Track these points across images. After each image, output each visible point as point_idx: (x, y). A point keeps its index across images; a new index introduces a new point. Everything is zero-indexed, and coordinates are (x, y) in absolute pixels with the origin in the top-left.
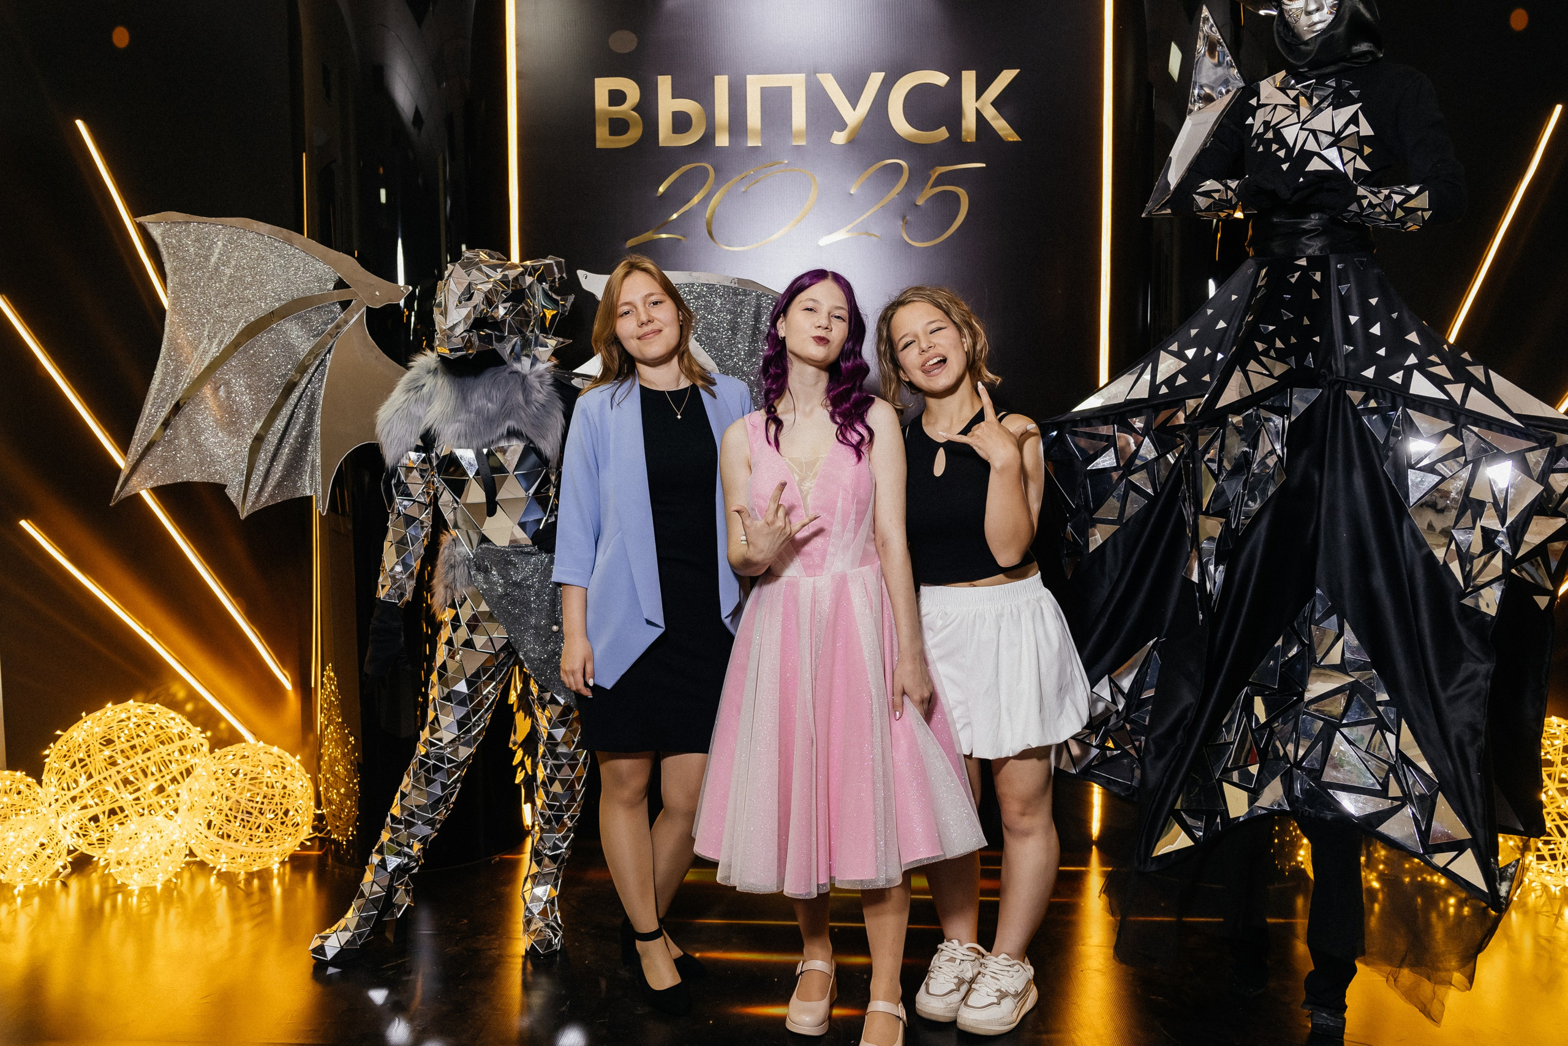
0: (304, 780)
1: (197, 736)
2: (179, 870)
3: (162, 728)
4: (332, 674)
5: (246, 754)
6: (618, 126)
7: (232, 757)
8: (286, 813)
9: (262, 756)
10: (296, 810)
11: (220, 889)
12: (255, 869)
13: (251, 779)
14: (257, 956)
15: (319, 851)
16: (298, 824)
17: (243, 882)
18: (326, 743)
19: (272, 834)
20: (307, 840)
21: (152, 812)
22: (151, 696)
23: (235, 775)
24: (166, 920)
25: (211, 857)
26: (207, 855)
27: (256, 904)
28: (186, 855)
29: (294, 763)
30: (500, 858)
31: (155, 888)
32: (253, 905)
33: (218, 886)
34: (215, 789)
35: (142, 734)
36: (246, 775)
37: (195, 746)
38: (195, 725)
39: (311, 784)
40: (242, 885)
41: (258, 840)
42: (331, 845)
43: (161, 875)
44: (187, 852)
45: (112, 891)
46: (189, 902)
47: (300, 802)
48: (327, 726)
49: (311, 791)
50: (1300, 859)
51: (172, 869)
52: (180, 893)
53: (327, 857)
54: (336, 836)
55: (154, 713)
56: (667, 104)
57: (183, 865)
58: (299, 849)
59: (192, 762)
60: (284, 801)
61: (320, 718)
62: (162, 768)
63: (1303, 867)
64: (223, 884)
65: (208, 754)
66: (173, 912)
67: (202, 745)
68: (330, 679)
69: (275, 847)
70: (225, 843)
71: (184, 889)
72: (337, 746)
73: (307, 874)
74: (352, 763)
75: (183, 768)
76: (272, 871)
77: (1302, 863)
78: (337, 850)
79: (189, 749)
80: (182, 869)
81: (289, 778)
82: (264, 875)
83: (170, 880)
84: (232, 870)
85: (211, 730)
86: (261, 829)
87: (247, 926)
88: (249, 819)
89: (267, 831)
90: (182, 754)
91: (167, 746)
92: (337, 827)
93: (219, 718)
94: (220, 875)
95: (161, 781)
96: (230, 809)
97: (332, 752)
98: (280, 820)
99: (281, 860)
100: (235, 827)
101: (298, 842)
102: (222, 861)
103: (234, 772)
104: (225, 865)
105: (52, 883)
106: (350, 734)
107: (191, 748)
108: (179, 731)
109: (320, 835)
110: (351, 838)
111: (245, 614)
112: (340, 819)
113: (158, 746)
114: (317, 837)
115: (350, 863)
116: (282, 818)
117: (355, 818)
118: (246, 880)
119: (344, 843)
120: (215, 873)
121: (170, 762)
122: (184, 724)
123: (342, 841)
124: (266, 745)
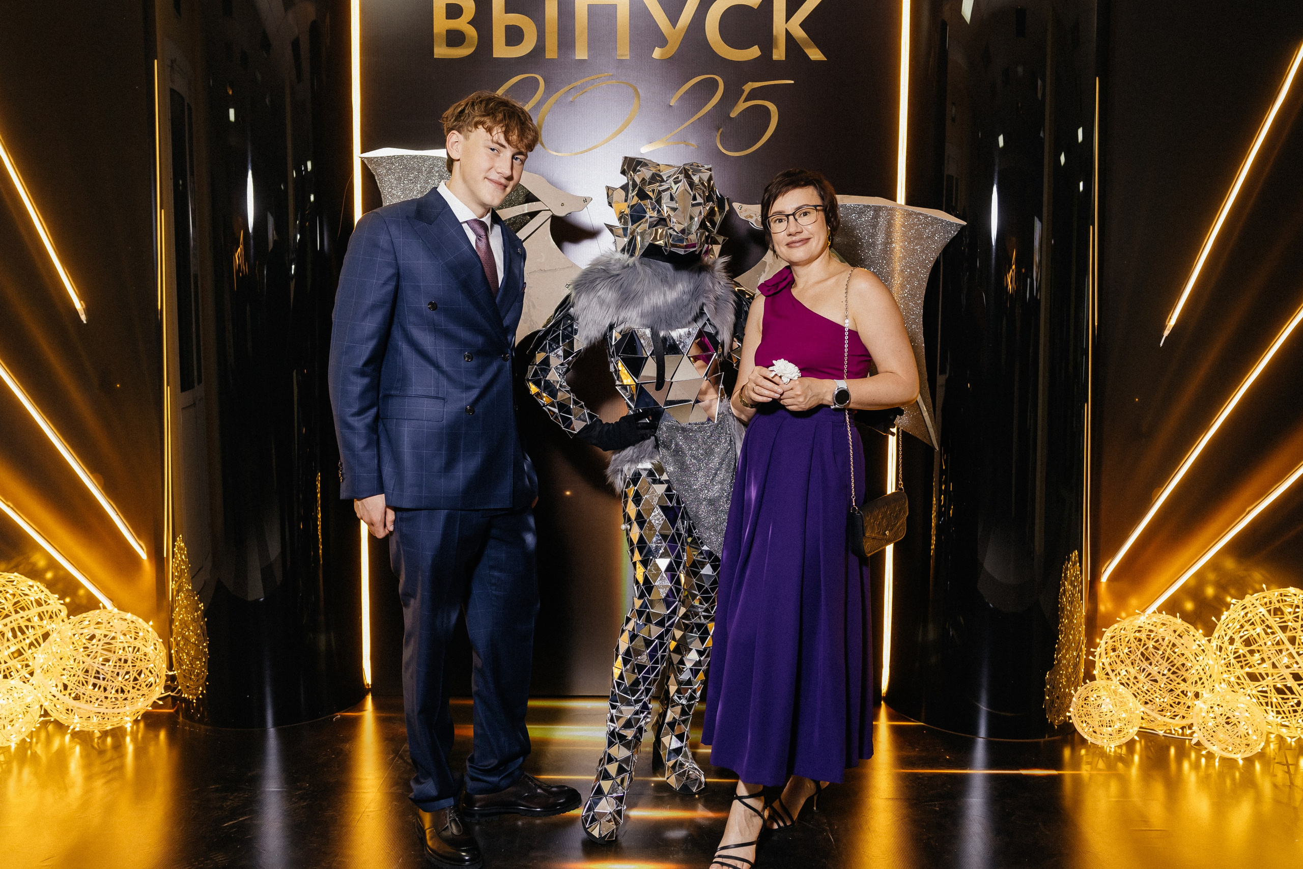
0: (157, 644)
1: (55, 603)
2: (34, 729)
3: (20, 596)
4: (182, 545)
5: (100, 620)
6: (455, 38)
7: (88, 623)
8: (140, 674)
9: (115, 622)
10: (150, 672)
11: (74, 748)
12: (109, 728)
13: (105, 644)
14: (109, 809)
15: (171, 709)
16: (151, 685)
17: (96, 740)
18: (177, 609)
20: (159, 699)
21: (12, 673)
22: (11, 566)
23: (92, 637)
24: (19, 779)
25: (66, 718)
26: (61, 715)
27: (109, 762)
28: (41, 716)
29: (148, 629)
30: (342, 715)
31: (9, 747)
32: (105, 764)
33: (74, 744)
36: (99, 640)
37: (54, 611)
38: (53, 593)
39: (163, 648)
40: (96, 743)
41: (113, 700)
42: (181, 703)
43: (14, 736)
44: (42, 713)
46: (43, 762)
47: (154, 664)
48: (178, 592)
49: (163, 652)
50: (1068, 714)
51: (25, 731)
52: (34, 752)
53: (179, 715)
55: (13, 581)
56: (501, 18)
57: (39, 725)
58: (150, 708)
59: (48, 628)
60: (138, 663)
61: (172, 585)
62: (19, 634)
63: (1071, 721)
64: (78, 743)
65: (66, 620)
66: (27, 771)
68: (180, 548)
69: (127, 708)
71: (39, 749)
72: (187, 612)
73: (159, 731)
74: (201, 629)
75: (40, 632)
76: (126, 730)
77: (1070, 718)
78: (188, 709)
79: (47, 617)
80: (39, 728)
81: (142, 642)
82: (117, 733)
83: (24, 740)
84: (86, 729)
85: (70, 597)
86: (113, 691)
87: (99, 783)
89: (122, 692)
90: (41, 619)
91: (27, 612)
92: (188, 687)
93: (78, 585)
94: (75, 734)
95: (20, 646)
97: (183, 618)
99: (135, 718)
101: (150, 702)
102: (75, 721)
103: (87, 637)
104: (79, 725)
106: (201, 600)
107: (50, 613)
108: (37, 598)
109: (172, 694)
110: (201, 697)
111: (103, 489)
112: (190, 678)
113: (17, 612)
114: (169, 695)
115: (200, 721)
116: (135, 679)
117: (205, 677)
118: (99, 738)
119: (194, 701)
120: (69, 731)
121: (27, 627)
122: (42, 592)
123: (193, 700)
124: (120, 612)
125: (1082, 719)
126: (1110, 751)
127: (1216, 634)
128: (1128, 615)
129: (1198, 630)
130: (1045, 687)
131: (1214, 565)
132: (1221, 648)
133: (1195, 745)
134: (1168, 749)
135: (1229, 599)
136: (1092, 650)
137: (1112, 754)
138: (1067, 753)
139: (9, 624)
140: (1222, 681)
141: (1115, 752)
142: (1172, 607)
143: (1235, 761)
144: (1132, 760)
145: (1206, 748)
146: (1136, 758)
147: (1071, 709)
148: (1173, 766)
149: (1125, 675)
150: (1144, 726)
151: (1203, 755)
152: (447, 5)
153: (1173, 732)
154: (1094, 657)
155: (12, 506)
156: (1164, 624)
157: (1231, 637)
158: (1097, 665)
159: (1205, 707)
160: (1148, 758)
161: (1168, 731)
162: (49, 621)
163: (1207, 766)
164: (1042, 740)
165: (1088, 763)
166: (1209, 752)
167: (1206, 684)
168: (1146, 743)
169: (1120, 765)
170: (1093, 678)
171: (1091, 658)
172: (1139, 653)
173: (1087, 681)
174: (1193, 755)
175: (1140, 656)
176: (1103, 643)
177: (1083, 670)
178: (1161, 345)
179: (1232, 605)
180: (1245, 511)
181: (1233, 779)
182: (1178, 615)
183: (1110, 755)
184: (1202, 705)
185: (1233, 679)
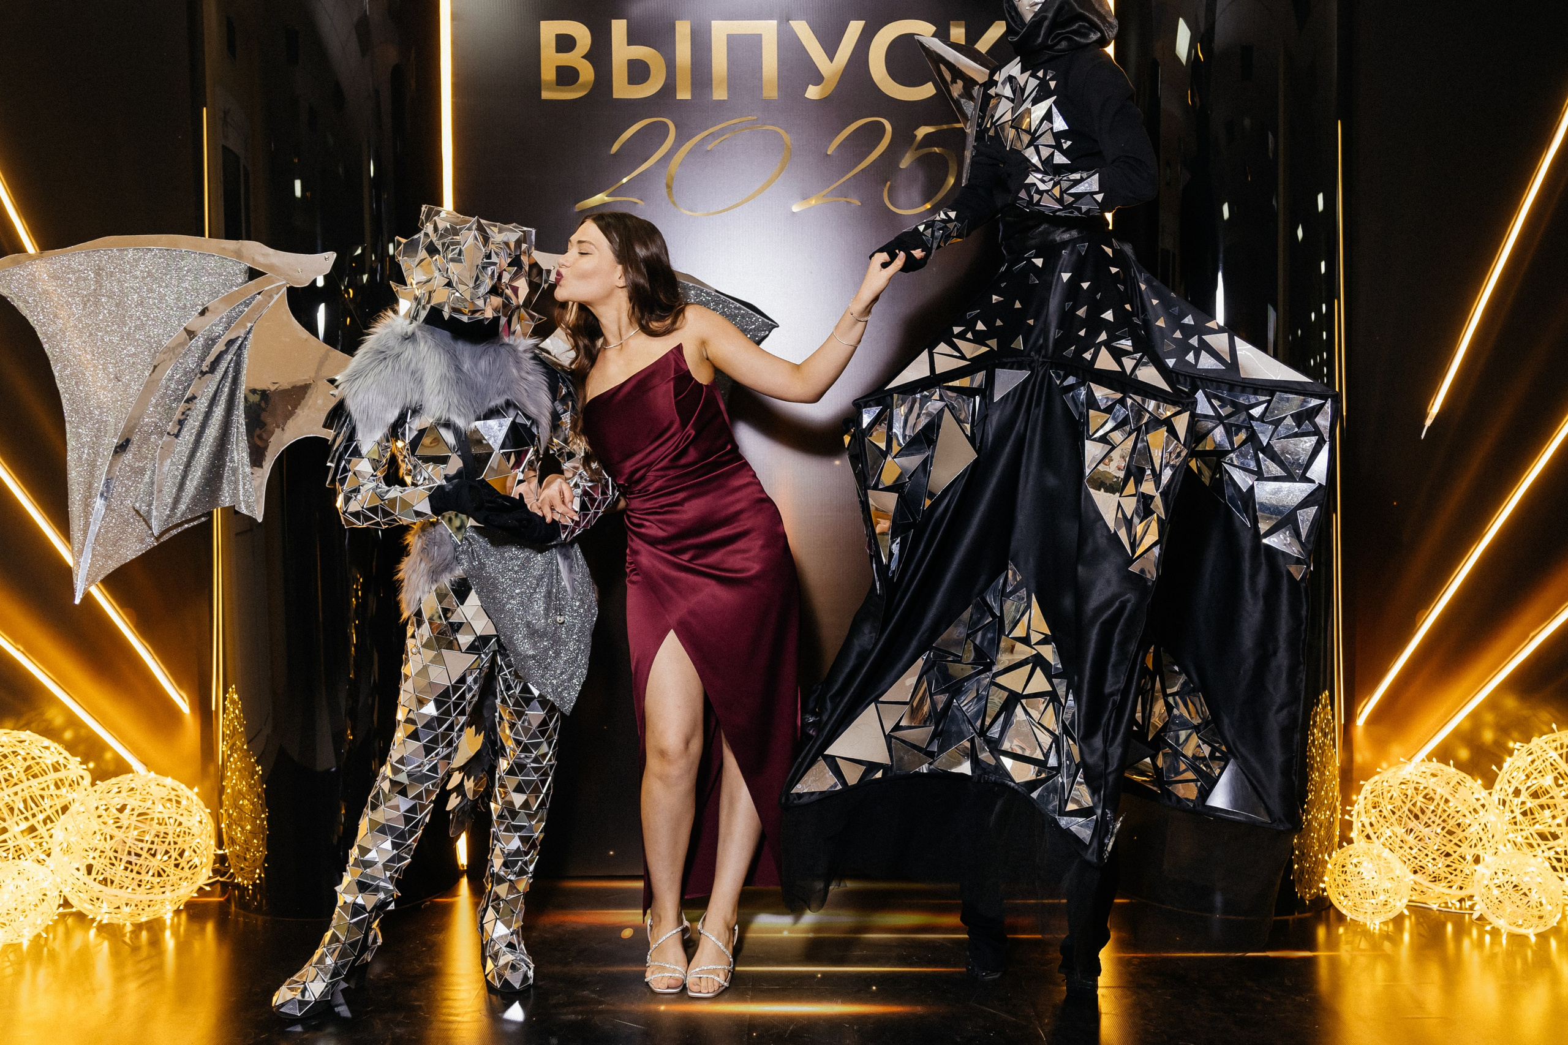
0: (203, 815)
1: (75, 767)
2: (51, 923)
3: (33, 758)
4: (236, 696)
5: (133, 785)
6: (567, 76)
7: (117, 790)
8: (181, 855)
9: (154, 789)
10: (195, 851)
11: (101, 944)
12: (144, 919)
13: (139, 815)
14: (145, 1019)
15: (221, 896)
16: (196, 866)
17: (128, 935)
18: (229, 774)
19: (165, 877)
20: (206, 885)
21: (22, 856)
22: (22, 722)
23: (121, 810)
24: (34, 983)
25: (91, 907)
26: (86, 905)
27: (145, 959)
28: (60, 906)
29: (191, 796)
30: (432, 903)
31: (20, 944)
32: (139, 962)
33: (99, 940)
34: (96, 828)
35: (10, 767)
36: (133, 810)
37: (75, 779)
38: (74, 755)
39: (211, 820)
40: (127, 940)
41: (148, 886)
42: (234, 890)
43: (28, 929)
44: (62, 902)
46: (63, 962)
47: (198, 840)
48: (230, 754)
49: (210, 827)
50: (1322, 885)
51: (40, 924)
52: (51, 951)
53: (230, 903)
54: (240, 880)
55: (24, 741)
56: (622, 51)
57: (57, 917)
58: (196, 895)
59: (70, 797)
60: (180, 840)
61: (222, 746)
62: (33, 804)
63: (1325, 893)
64: (104, 938)
65: (89, 788)
66: (43, 973)
67: (82, 777)
68: (232, 701)
69: (168, 894)
70: (109, 890)
71: (57, 945)
72: (242, 777)
73: (205, 923)
74: (259, 797)
75: (58, 804)
76: (165, 921)
77: (1324, 890)
78: (242, 897)
79: (67, 784)
80: (56, 922)
81: (185, 813)
82: (154, 927)
83: (39, 936)
84: (115, 921)
85: (92, 760)
86: (151, 873)
87: (132, 986)
88: (137, 862)
89: (160, 875)
90: (58, 787)
91: (41, 779)
92: (242, 869)
93: (103, 747)
94: (101, 928)
95: (32, 821)
96: (116, 851)
97: (236, 784)
98: (173, 862)
99: (175, 907)
100: (118, 872)
101: (196, 887)
102: (103, 910)
103: (119, 807)
104: (107, 916)
106: (258, 762)
107: (69, 781)
108: (54, 760)
109: (221, 878)
110: (258, 881)
111: (135, 627)
112: (245, 859)
113: (28, 779)
114: (218, 881)
115: (258, 910)
116: (176, 859)
117: (263, 857)
118: (132, 932)
119: (250, 887)
120: (95, 924)
121: (42, 797)
122: (60, 753)
123: (248, 885)
124: (157, 776)
125: (1340, 890)
126: (1374, 929)
127: (1497, 786)
128: (1390, 765)
129: (1476, 781)
130: (1293, 853)
131: (1492, 703)
132: (1504, 802)
133: (1477, 919)
134: (1444, 925)
135: (1511, 744)
136: (1348, 808)
137: (1377, 931)
138: (1321, 932)
139: (20, 793)
140: (1507, 842)
141: (1380, 929)
142: (1443, 754)
143: (1526, 937)
144: (1402, 939)
145: (1490, 923)
146: (1406, 937)
147: (1326, 878)
148: (1451, 946)
149: (1390, 837)
150: (1414, 898)
151: (1486, 931)
152: (557, 35)
153: (1450, 905)
154: (1351, 816)
155: (22, 649)
156: (1434, 775)
157: (1517, 788)
158: (1354, 826)
159: (1488, 873)
160: (1420, 935)
161: (1443, 905)
162: (69, 789)
163: (1492, 943)
164: (1290, 918)
165: (1347, 943)
166: (1493, 928)
167: (1487, 845)
168: (1417, 919)
169: (1387, 945)
170: (1350, 841)
171: (1347, 817)
172: (1405, 809)
173: (1345, 844)
174: (1475, 932)
175: (1407, 812)
176: (1361, 800)
177: (1338, 833)
178: (1423, 437)
179: (1516, 751)
180: (1528, 636)
181: (1525, 959)
182: (1451, 762)
183: (1374, 933)
184: (1485, 871)
185: (1519, 840)
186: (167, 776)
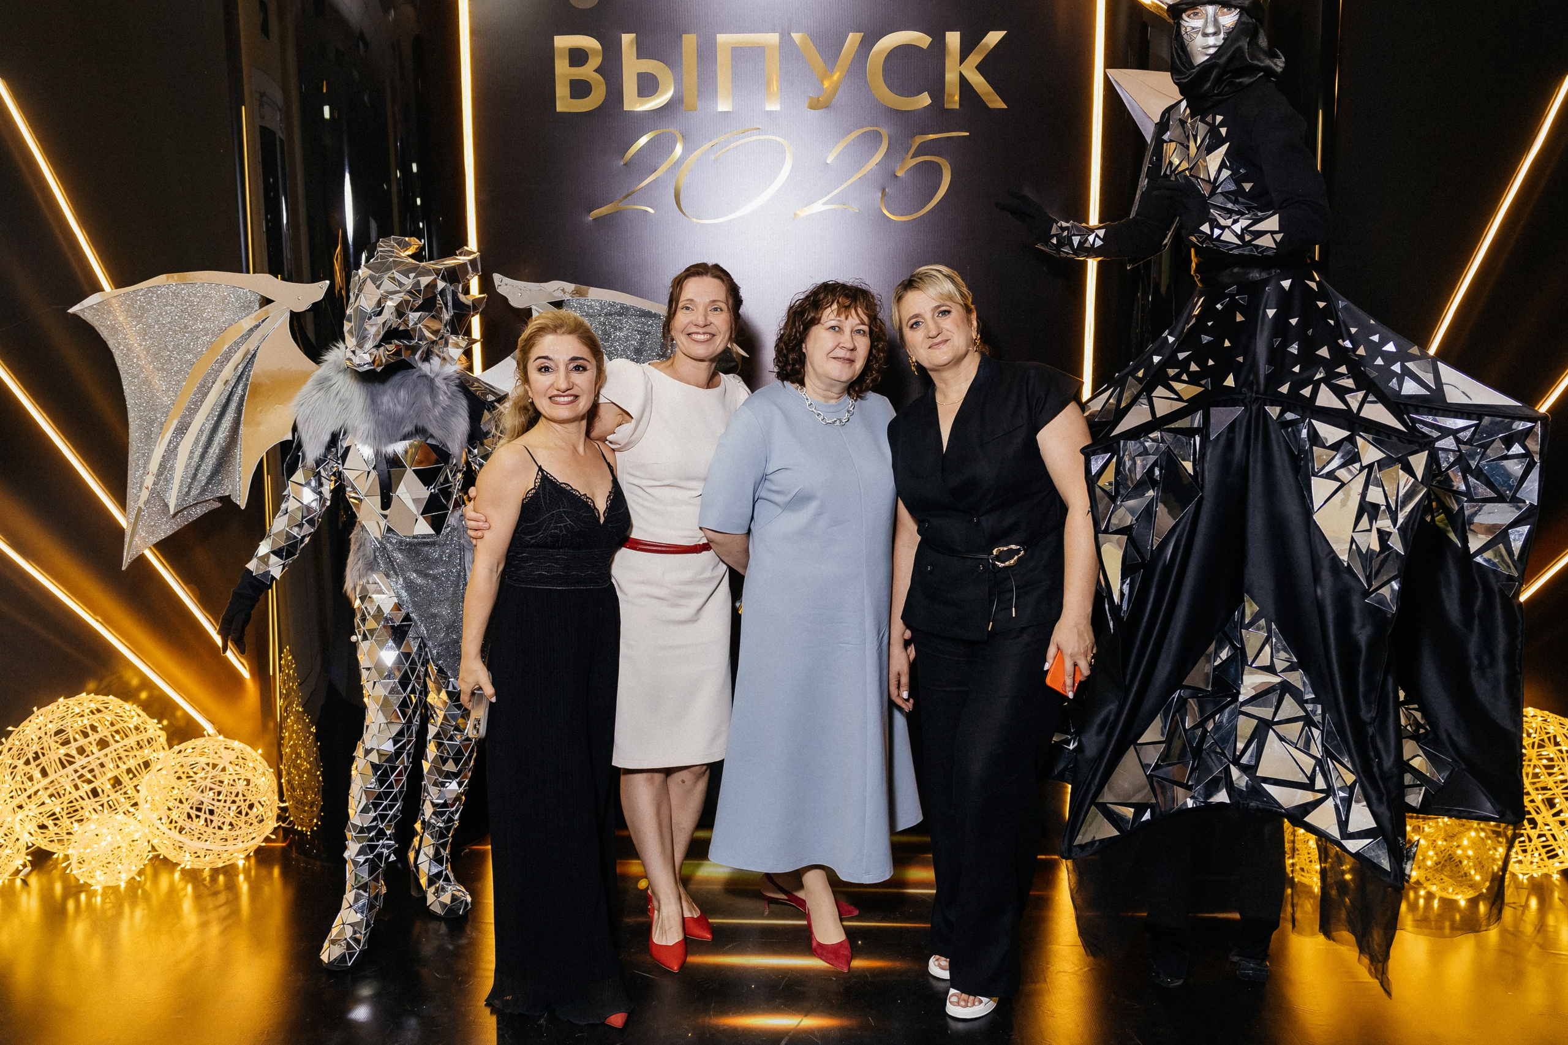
0: (266, 772)
1: (153, 728)
2: (142, 867)
3: (117, 722)
4: (290, 657)
6: (580, 88)
7: (190, 751)
8: (251, 806)
10: (261, 803)
11: (186, 886)
12: (220, 865)
13: (213, 777)
14: (226, 951)
15: (284, 842)
16: (264, 819)
17: (208, 878)
18: (287, 734)
19: (236, 830)
20: (272, 832)
22: (104, 686)
23: (196, 769)
24: (132, 918)
25: (174, 853)
26: (170, 852)
27: (224, 903)
29: (255, 756)
30: (472, 850)
31: (118, 887)
32: (220, 905)
33: (183, 883)
34: (174, 784)
37: (153, 737)
38: (152, 716)
39: (274, 778)
40: (207, 882)
41: (222, 838)
42: (294, 834)
43: (122, 873)
44: (150, 849)
45: (74, 890)
46: (155, 901)
47: (264, 796)
49: (274, 784)
51: (135, 869)
52: (144, 891)
53: (293, 849)
55: (110, 706)
56: (632, 64)
57: (147, 862)
58: (263, 843)
59: (151, 758)
62: (120, 765)
64: (188, 881)
65: (166, 747)
66: (139, 913)
67: (159, 736)
68: (288, 662)
69: (240, 843)
71: (148, 887)
72: (299, 737)
73: (273, 868)
74: (314, 756)
75: (141, 762)
76: (238, 865)
78: (302, 842)
79: (147, 744)
80: (146, 866)
81: (252, 771)
82: (229, 871)
83: (133, 878)
84: (196, 867)
85: (167, 719)
88: (212, 818)
89: (232, 828)
90: (140, 748)
92: (301, 818)
93: (175, 706)
94: (183, 870)
97: (293, 745)
99: (246, 854)
100: (198, 824)
101: (263, 836)
102: (186, 859)
104: (189, 863)
105: (12, 881)
106: (312, 723)
107: (149, 740)
108: (135, 724)
109: (283, 825)
110: (316, 830)
111: (198, 601)
112: (304, 811)
113: (115, 740)
114: (281, 827)
115: (317, 857)
116: (247, 814)
117: (320, 808)
118: (211, 876)
119: (309, 835)
120: (179, 868)
121: (128, 757)
122: (139, 715)
123: (307, 831)
124: (227, 740)
139: (110, 755)
152: (570, 49)
155: (100, 620)
162: (149, 748)
186: (235, 739)
